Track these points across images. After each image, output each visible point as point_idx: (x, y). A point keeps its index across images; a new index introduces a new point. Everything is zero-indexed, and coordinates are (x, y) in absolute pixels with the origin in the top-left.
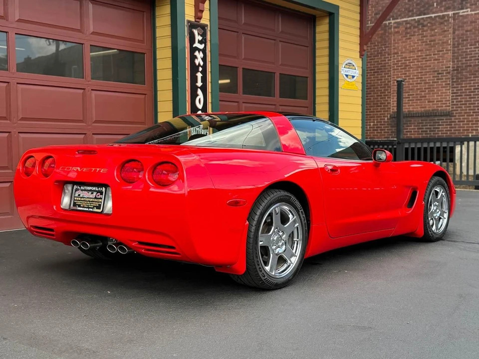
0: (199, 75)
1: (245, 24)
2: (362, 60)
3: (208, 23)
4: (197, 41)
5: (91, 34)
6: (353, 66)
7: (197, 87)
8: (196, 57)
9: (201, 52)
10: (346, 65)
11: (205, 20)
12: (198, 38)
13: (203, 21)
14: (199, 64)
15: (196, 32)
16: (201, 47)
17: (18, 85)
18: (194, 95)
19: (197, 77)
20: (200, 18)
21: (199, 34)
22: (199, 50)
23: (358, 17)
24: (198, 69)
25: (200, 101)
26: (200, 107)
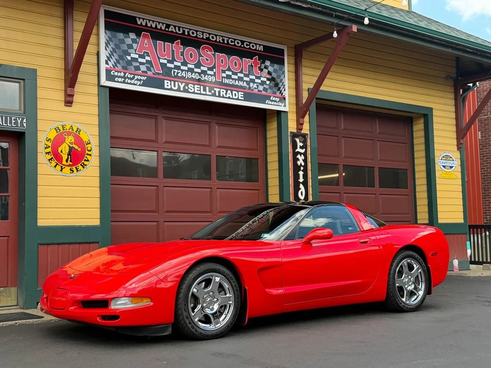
0: (301, 173)
1: (344, 129)
2: (460, 152)
3: (308, 133)
4: (298, 147)
5: (217, 147)
6: (451, 157)
7: (300, 183)
8: (298, 159)
9: (302, 155)
10: (443, 157)
11: (306, 129)
12: (300, 144)
13: (303, 132)
14: (301, 164)
15: (297, 140)
16: (303, 151)
17: (165, 188)
18: (297, 189)
19: (299, 174)
20: (301, 129)
21: (300, 141)
22: (301, 154)
23: (453, 115)
24: (300, 168)
25: (302, 194)
26: (302, 198)
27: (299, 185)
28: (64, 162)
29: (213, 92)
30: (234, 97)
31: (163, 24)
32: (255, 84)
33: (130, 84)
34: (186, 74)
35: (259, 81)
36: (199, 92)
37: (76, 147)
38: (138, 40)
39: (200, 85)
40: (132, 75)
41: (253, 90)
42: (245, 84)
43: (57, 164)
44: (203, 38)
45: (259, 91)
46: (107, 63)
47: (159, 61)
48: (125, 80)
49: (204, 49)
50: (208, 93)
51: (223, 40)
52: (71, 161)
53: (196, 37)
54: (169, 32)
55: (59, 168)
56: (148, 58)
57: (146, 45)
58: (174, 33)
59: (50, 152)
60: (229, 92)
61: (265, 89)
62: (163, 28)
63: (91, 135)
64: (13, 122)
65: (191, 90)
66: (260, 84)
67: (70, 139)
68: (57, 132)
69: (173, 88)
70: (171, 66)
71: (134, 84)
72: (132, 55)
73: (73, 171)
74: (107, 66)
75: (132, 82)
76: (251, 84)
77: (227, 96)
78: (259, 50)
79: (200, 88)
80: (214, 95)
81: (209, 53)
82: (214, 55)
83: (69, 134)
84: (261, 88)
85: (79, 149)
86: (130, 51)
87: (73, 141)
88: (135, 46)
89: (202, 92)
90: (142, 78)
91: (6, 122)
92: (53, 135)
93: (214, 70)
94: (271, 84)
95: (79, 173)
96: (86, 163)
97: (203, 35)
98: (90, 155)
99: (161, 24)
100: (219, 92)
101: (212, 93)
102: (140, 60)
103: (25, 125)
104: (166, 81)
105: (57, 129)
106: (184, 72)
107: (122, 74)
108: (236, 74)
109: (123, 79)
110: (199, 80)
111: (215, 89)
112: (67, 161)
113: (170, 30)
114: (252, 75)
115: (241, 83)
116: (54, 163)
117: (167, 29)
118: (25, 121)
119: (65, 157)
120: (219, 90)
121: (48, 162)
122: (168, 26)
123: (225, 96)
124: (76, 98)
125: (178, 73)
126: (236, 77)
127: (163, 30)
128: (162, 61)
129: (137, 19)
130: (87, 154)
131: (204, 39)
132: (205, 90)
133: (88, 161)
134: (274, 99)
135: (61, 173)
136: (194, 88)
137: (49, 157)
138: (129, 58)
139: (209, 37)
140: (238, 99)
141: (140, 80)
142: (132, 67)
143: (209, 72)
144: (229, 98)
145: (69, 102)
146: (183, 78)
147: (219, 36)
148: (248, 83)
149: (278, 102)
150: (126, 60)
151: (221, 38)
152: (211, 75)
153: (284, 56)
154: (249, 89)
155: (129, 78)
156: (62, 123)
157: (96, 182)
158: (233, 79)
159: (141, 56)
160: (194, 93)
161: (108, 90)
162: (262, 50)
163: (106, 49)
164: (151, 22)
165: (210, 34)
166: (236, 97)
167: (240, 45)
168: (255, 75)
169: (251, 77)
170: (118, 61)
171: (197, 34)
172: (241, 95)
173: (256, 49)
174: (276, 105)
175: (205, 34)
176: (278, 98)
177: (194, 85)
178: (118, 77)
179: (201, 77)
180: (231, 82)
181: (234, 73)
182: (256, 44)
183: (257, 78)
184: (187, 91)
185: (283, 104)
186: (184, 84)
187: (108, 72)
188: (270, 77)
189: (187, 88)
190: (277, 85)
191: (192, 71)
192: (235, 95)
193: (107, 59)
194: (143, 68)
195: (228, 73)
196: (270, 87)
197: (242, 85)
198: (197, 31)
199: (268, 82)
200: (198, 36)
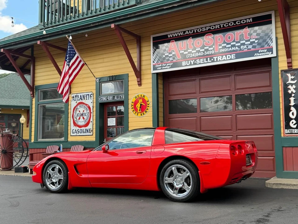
0: (292, 99)
4: (290, 79)
5: (236, 90)
7: (291, 106)
8: (289, 89)
9: (294, 85)
13: (294, 68)
14: (292, 92)
16: (294, 82)
17: (201, 117)
18: (287, 111)
19: (290, 100)
20: (291, 66)
21: (291, 76)
22: (292, 84)
24: (291, 95)
25: (293, 114)
26: (294, 117)
27: (290, 108)
28: (138, 111)
29: (212, 59)
30: (228, 59)
32: (245, 46)
33: (165, 69)
34: (195, 55)
35: (249, 43)
36: (203, 62)
37: (143, 104)
38: (168, 46)
39: (204, 58)
40: (166, 64)
41: (243, 50)
42: (237, 48)
43: (136, 112)
44: (206, 31)
45: (248, 49)
46: (154, 62)
47: (180, 52)
48: (162, 68)
49: (206, 36)
50: (209, 61)
51: (220, 26)
52: (141, 111)
53: (202, 31)
54: (186, 35)
55: (136, 114)
56: (173, 53)
57: (173, 46)
58: (188, 34)
59: (133, 108)
60: (224, 56)
62: (182, 34)
63: (149, 97)
64: (120, 97)
65: (198, 62)
66: (249, 44)
67: (141, 101)
69: (187, 64)
70: (187, 53)
71: (167, 69)
72: (166, 54)
73: (142, 115)
74: (154, 63)
75: (165, 68)
76: (242, 46)
77: (223, 60)
78: (248, 22)
79: (204, 60)
80: (213, 61)
82: (213, 38)
83: (140, 98)
84: (250, 47)
85: (144, 105)
86: (164, 53)
87: (142, 101)
88: (167, 49)
89: (205, 62)
90: (171, 64)
91: (117, 98)
92: (134, 100)
93: (214, 47)
94: (259, 42)
95: (144, 115)
96: (147, 110)
97: (206, 29)
98: (149, 107)
100: (217, 59)
101: (212, 61)
102: (169, 55)
103: (124, 98)
104: (183, 62)
105: (136, 97)
106: (194, 54)
107: (161, 65)
108: (230, 44)
110: (204, 55)
111: (214, 58)
112: (139, 111)
114: (242, 40)
116: (134, 112)
117: (184, 34)
118: (124, 96)
119: (139, 109)
120: (217, 57)
121: (132, 112)
122: (184, 32)
123: (221, 60)
124: (143, 82)
125: (190, 55)
126: (230, 46)
127: (182, 35)
129: (168, 35)
130: (148, 106)
132: (207, 60)
133: (148, 109)
134: (262, 51)
135: (137, 116)
136: (200, 61)
137: (133, 110)
138: (164, 56)
139: (210, 28)
140: (231, 59)
141: (170, 65)
142: (166, 61)
144: (224, 60)
145: (140, 84)
146: (193, 57)
147: (217, 25)
148: (239, 47)
149: (266, 52)
150: (162, 57)
151: (219, 25)
152: (211, 50)
153: (271, 19)
154: (240, 51)
155: (164, 66)
156: (138, 94)
157: (151, 119)
158: (227, 48)
159: (170, 53)
160: (200, 64)
161: (156, 74)
162: (251, 21)
163: (153, 55)
164: (175, 34)
165: (210, 26)
166: (230, 58)
167: (233, 24)
168: (245, 40)
169: (242, 42)
170: (159, 60)
171: (202, 30)
172: (233, 56)
173: (246, 23)
174: (264, 55)
175: (207, 28)
176: (266, 49)
177: (200, 59)
178: (159, 67)
179: (205, 53)
180: (226, 50)
181: (228, 44)
182: (246, 19)
183: (246, 41)
184: (196, 64)
185: (271, 52)
186: (193, 61)
187: (154, 66)
188: (259, 37)
189: (195, 62)
190: (264, 41)
191: (199, 51)
192: (229, 57)
193: (154, 60)
194: (171, 59)
195: (223, 45)
196: (259, 44)
197: (234, 49)
198: (202, 28)
199: (256, 41)
200: (203, 30)
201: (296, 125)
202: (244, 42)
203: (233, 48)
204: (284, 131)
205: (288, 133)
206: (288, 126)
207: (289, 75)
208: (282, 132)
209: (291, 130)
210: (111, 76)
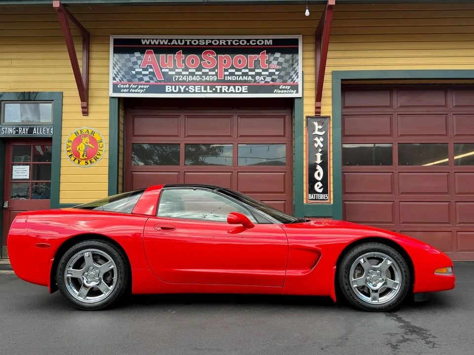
0: (319, 155)
1: (400, 106)
3: (330, 115)
4: (317, 129)
5: (240, 136)
7: (316, 164)
8: (316, 142)
9: (321, 138)
11: (327, 110)
12: (317, 126)
13: (322, 115)
16: (322, 133)
17: (185, 173)
18: (312, 170)
19: (316, 156)
20: (320, 113)
21: (319, 125)
22: (319, 136)
24: (318, 150)
25: (319, 174)
26: (320, 179)
27: (316, 167)
28: (81, 157)
29: (214, 89)
30: (237, 91)
31: (166, 40)
32: (261, 77)
33: (134, 92)
34: (186, 78)
35: (267, 73)
36: (200, 91)
37: (91, 145)
38: (142, 57)
39: (201, 86)
40: (136, 86)
41: (259, 82)
42: (250, 78)
43: (76, 159)
44: (205, 45)
45: (266, 82)
46: (114, 79)
47: (161, 70)
48: (130, 90)
49: (206, 53)
50: (209, 91)
51: (227, 43)
52: (86, 156)
53: (198, 45)
54: (172, 45)
55: (77, 161)
56: (150, 70)
57: (149, 59)
58: (176, 45)
59: (70, 150)
60: (232, 87)
61: (273, 80)
62: (166, 43)
63: (104, 135)
64: (44, 131)
65: (192, 90)
66: (268, 76)
67: (86, 140)
68: (76, 135)
69: (174, 91)
70: (173, 73)
71: (138, 92)
72: (137, 70)
73: (88, 163)
74: (114, 81)
75: (136, 91)
76: (257, 77)
77: (230, 91)
78: (267, 45)
79: (201, 88)
80: (215, 92)
81: (211, 56)
82: (216, 58)
83: (85, 136)
84: (268, 79)
85: (93, 147)
86: (134, 67)
87: (88, 141)
88: (139, 62)
89: (203, 91)
90: (145, 87)
91: (39, 131)
92: (73, 138)
93: (216, 70)
94: (281, 74)
95: (92, 164)
96: (98, 157)
97: (205, 42)
98: (102, 151)
99: (164, 41)
100: (221, 89)
101: (213, 91)
102: (144, 73)
103: (52, 132)
104: (167, 87)
105: (76, 133)
106: (185, 76)
107: (128, 86)
108: (240, 70)
109: (128, 90)
110: (201, 81)
111: (216, 87)
112: (83, 156)
113: (172, 44)
114: (258, 69)
115: (245, 78)
116: (73, 158)
117: (169, 44)
118: (52, 129)
119: (82, 153)
120: (221, 87)
121: (68, 157)
122: (170, 41)
123: (227, 91)
124: (92, 109)
125: (179, 78)
126: (240, 73)
127: (166, 45)
128: (163, 70)
129: (142, 40)
130: (100, 150)
131: (207, 45)
132: (205, 89)
133: (100, 155)
134: (284, 87)
135: (78, 165)
136: (195, 88)
137: (70, 154)
138: (134, 72)
139: (212, 43)
140: (241, 93)
141: (143, 89)
142: (136, 80)
143: (210, 73)
144: (232, 92)
145: (85, 112)
146: (184, 81)
147: (222, 40)
148: (253, 77)
149: (289, 90)
150: (131, 74)
151: (225, 41)
152: (213, 75)
153: (298, 45)
154: (254, 83)
155: (133, 89)
156: (81, 129)
157: (106, 170)
158: (236, 76)
159: (144, 70)
160: (194, 93)
161: (117, 99)
162: (271, 44)
163: (114, 68)
164: (155, 41)
165: (212, 40)
166: (240, 91)
167: (245, 44)
168: (261, 68)
169: (257, 71)
170: (124, 77)
171: (199, 42)
172: (244, 89)
173: (264, 45)
174: (286, 93)
175: (207, 41)
176: (289, 85)
177: (194, 86)
178: (124, 89)
179: (202, 78)
180: (234, 78)
181: (237, 70)
182: (264, 40)
183: (264, 70)
184: (188, 92)
185: (295, 91)
186: (184, 87)
187: (115, 86)
188: (280, 67)
189: (187, 89)
190: (288, 74)
191: (193, 74)
192: (238, 89)
193: (114, 76)
194: (146, 79)
195: (231, 71)
196: (280, 77)
197: (246, 79)
198: (199, 40)
199: (277, 73)
200: (200, 44)
201: (322, 189)
202: (260, 71)
203: (244, 77)
204: (307, 196)
205: (312, 199)
206: (312, 190)
207: (316, 124)
208: (305, 197)
209: (316, 196)
210: (28, 93)
